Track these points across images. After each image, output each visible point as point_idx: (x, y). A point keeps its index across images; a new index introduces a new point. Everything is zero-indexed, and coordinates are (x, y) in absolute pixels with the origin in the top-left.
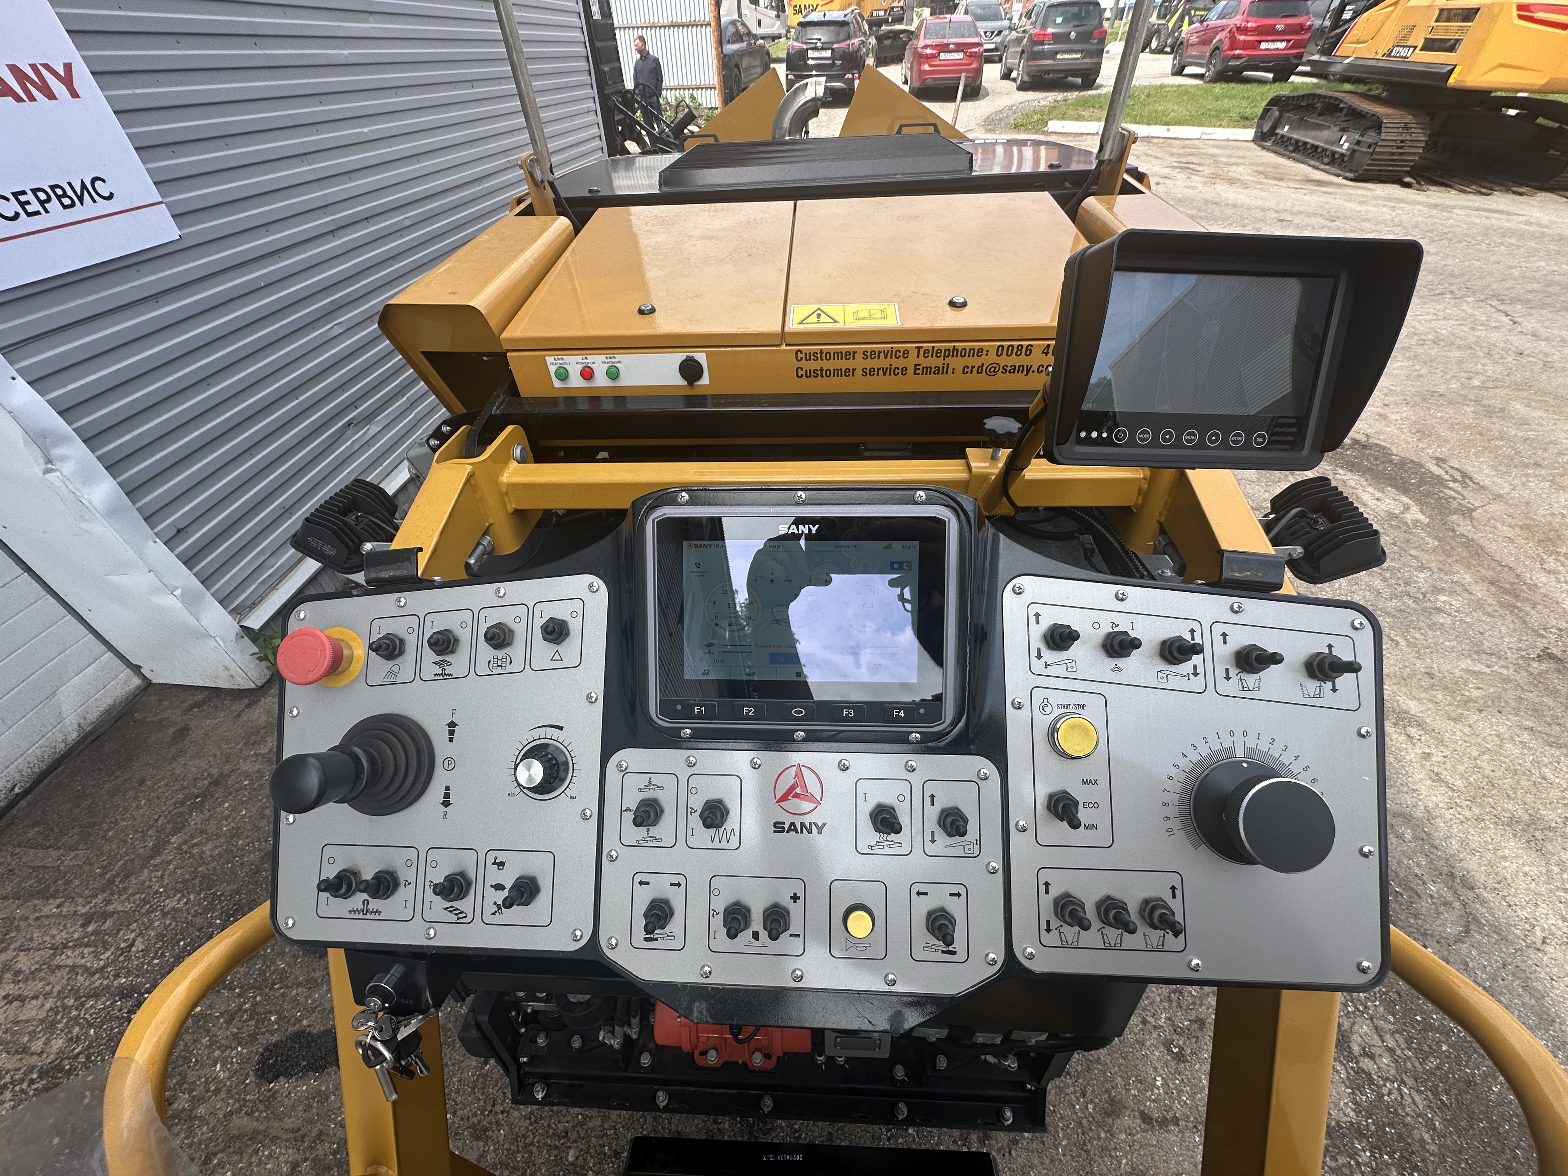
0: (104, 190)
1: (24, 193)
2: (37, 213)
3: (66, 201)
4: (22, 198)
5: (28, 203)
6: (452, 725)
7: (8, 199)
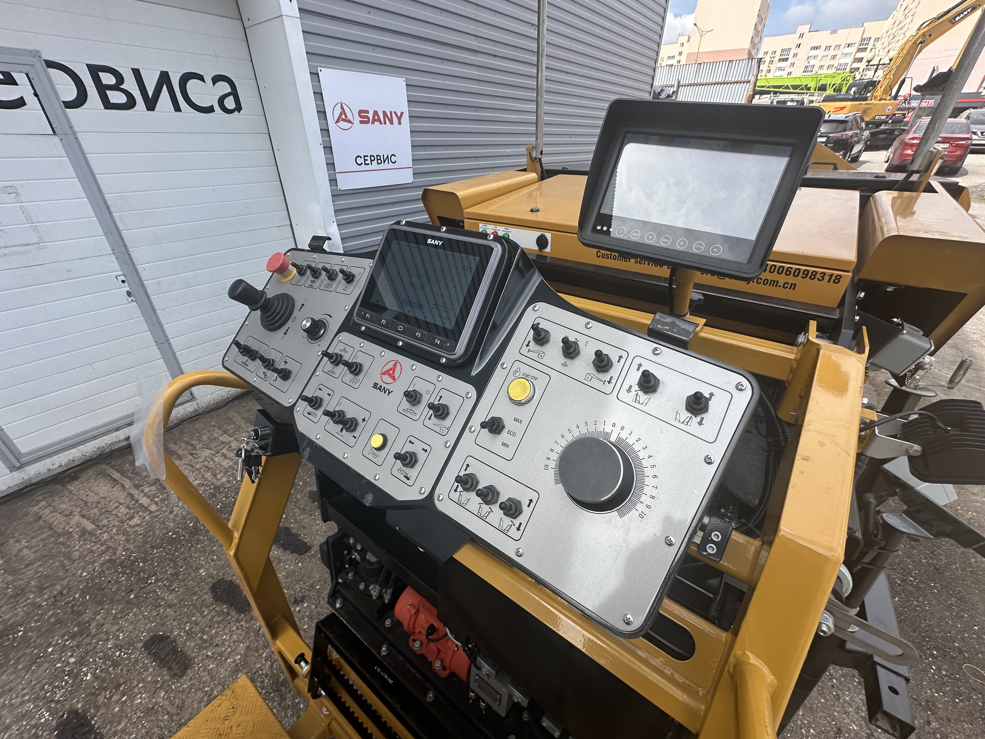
0: (393, 159)
1: (367, 156)
2: (368, 164)
3: (379, 161)
4: (366, 158)
5: (367, 160)
6: (303, 305)
7: (361, 158)
